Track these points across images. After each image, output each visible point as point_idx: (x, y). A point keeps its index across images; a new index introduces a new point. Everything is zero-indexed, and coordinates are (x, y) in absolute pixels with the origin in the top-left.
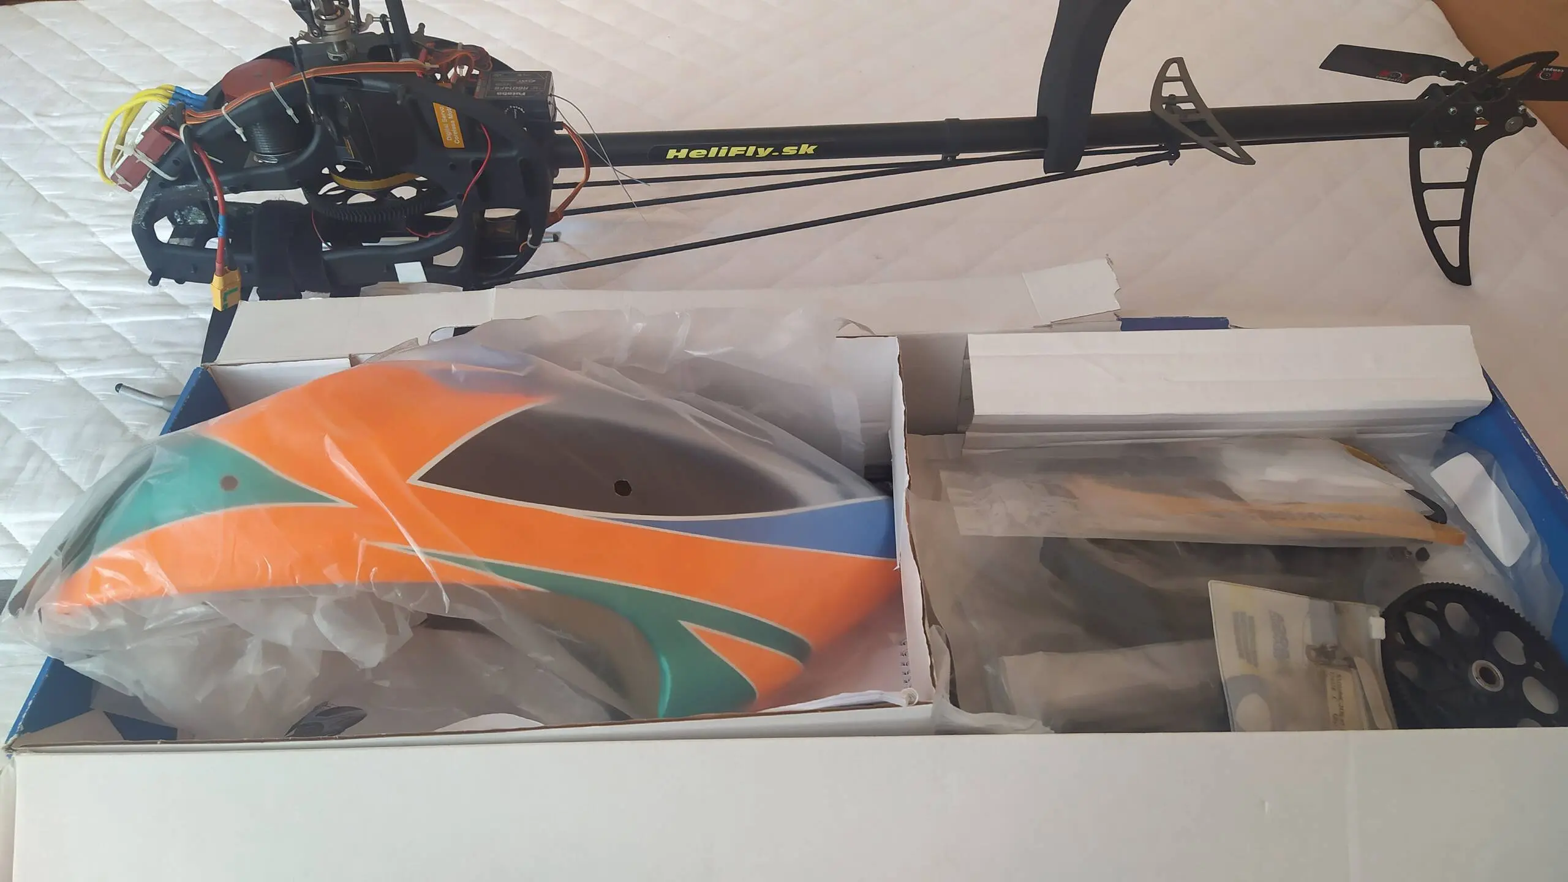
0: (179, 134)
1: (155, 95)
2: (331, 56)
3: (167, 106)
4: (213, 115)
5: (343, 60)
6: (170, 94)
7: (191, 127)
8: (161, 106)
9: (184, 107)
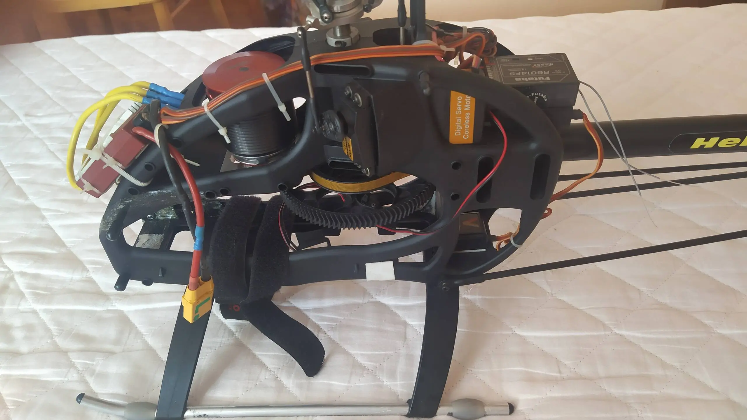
0: (154, 137)
1: (129, 93)
2: (332, 42)
3: (140, 105)
4: (193, 113)
5: (347, 46)
6: (145, 92)
7: (167, 127)
8: (134, 105)
9: (159, 105)
